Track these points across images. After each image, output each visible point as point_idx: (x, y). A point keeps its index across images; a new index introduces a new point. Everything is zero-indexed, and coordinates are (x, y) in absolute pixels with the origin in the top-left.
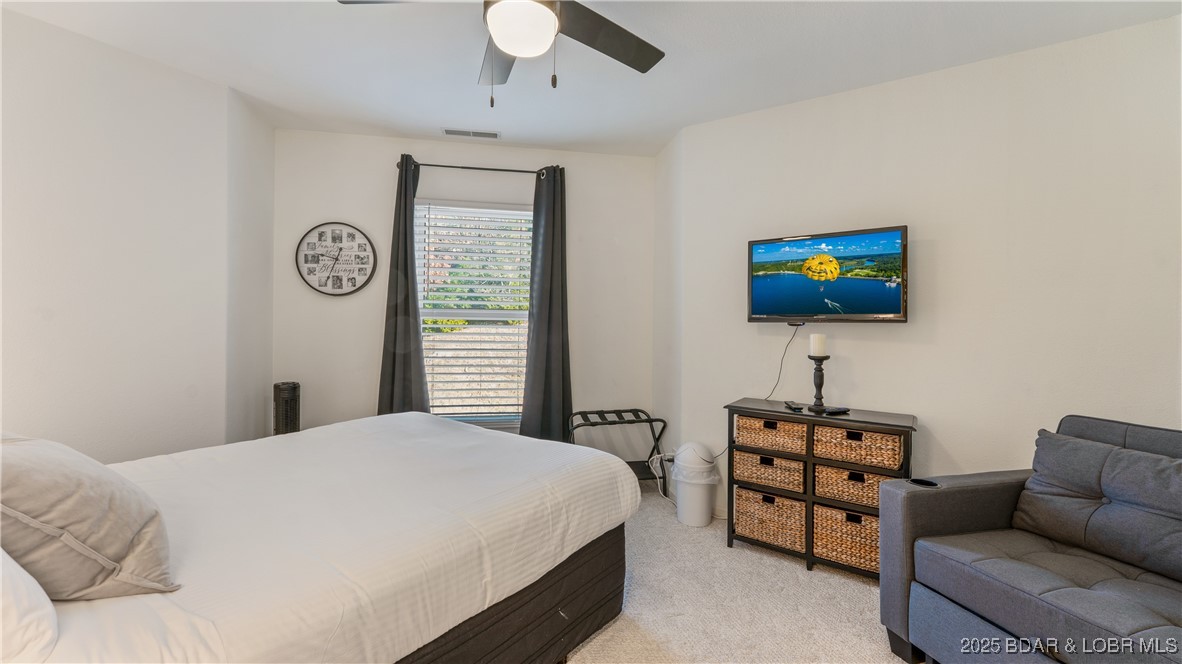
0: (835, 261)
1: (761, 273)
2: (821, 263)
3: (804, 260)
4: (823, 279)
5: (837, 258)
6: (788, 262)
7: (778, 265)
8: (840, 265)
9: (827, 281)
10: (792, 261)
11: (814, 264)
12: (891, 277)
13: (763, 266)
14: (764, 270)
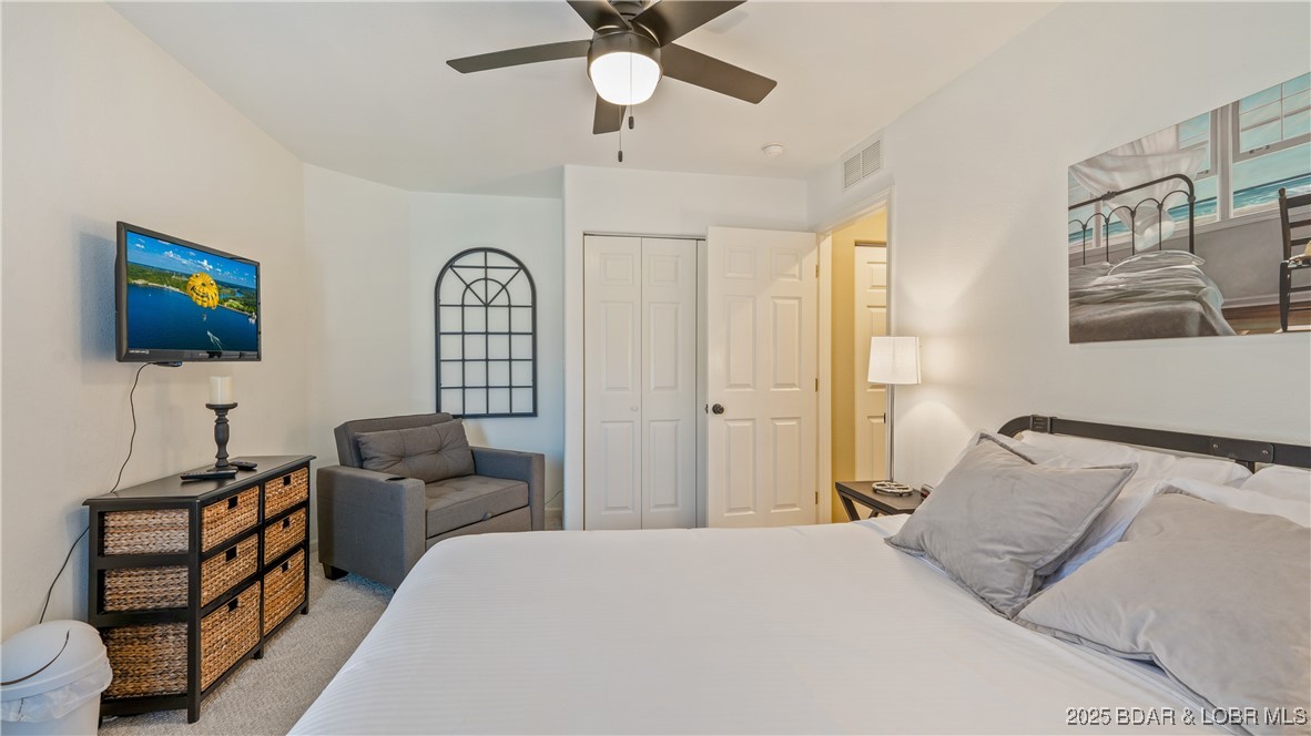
0: (215, 286)
1: (140, 282)
2: (203, 285)
3: (189, 276)
4: (205, 305)
5: (217, 282)
6: (172, 273)
7: (162, 275)
8: (219, 289)
9: (209, 308)
10: (177, 274)
11: (197, 282)
12: (251, 312)
13: (142, 271)
14: (144, 278)
